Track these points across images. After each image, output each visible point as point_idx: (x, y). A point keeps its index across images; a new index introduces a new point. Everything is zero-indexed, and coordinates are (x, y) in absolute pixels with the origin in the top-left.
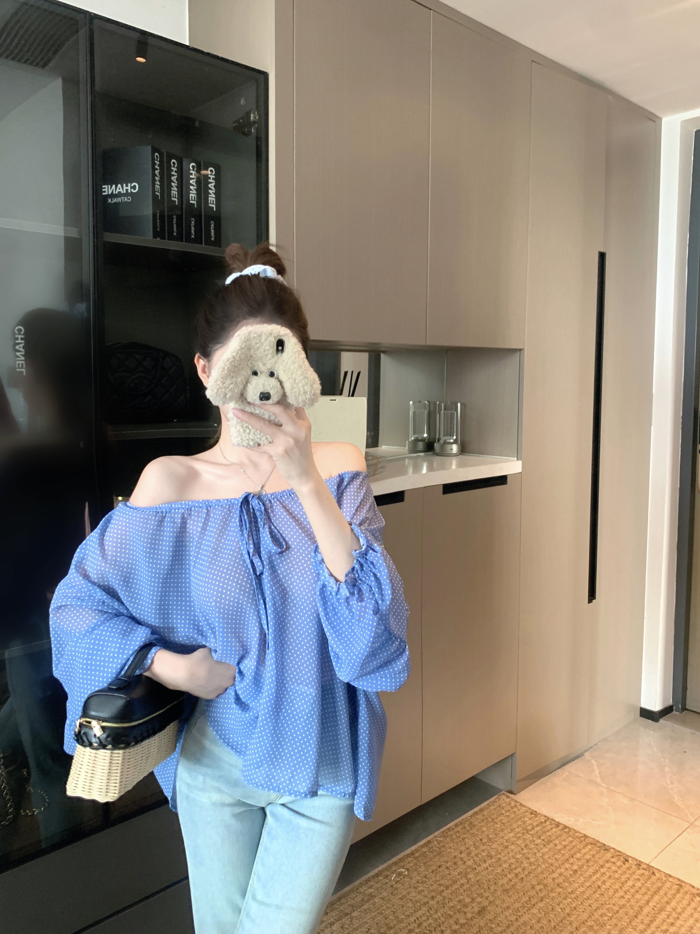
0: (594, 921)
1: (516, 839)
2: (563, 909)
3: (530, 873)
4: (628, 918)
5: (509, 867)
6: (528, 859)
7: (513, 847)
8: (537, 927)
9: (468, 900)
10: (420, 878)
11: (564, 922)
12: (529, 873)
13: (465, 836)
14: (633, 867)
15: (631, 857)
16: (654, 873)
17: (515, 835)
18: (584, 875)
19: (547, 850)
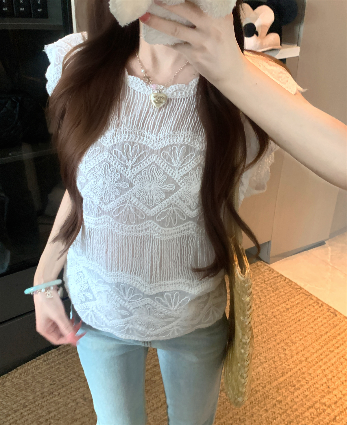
0: (290, 340)
1: (255, 286)
2: (273, 331)
3: (259, 307)
4: (311, 341)
6: (260, 299)
11: (272, 339)
14: (325, 310)
15: (326, 304)
16: (336, 315)
17: (256, 283)
18: (292, 312)
19: (274, 294)
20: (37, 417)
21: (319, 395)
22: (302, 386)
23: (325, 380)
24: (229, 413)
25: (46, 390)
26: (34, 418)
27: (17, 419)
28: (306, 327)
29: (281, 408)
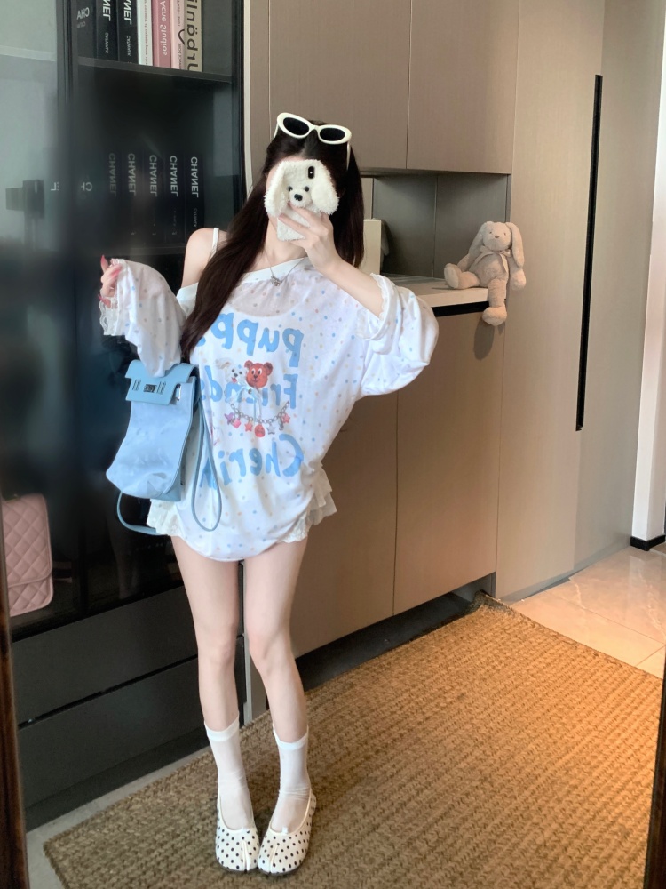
0: (564, 705)
2: (536, 695)
4: (596, 703)
5: (487, 661)
8: (512, 709)
9: (448, 688)
11: (537, 705)
12: (505, 665)
14: (603, 661)
15: (601, 652)
19: (523, 646)
20: (202, 847)
21: (629, 773)
22: (601, 762)
23: (630, 752)
24: (503, 809)
25: (205, 808)
26: (197, 849)
27: (167, 854)
28: (582, 685)
29: (579, 795)
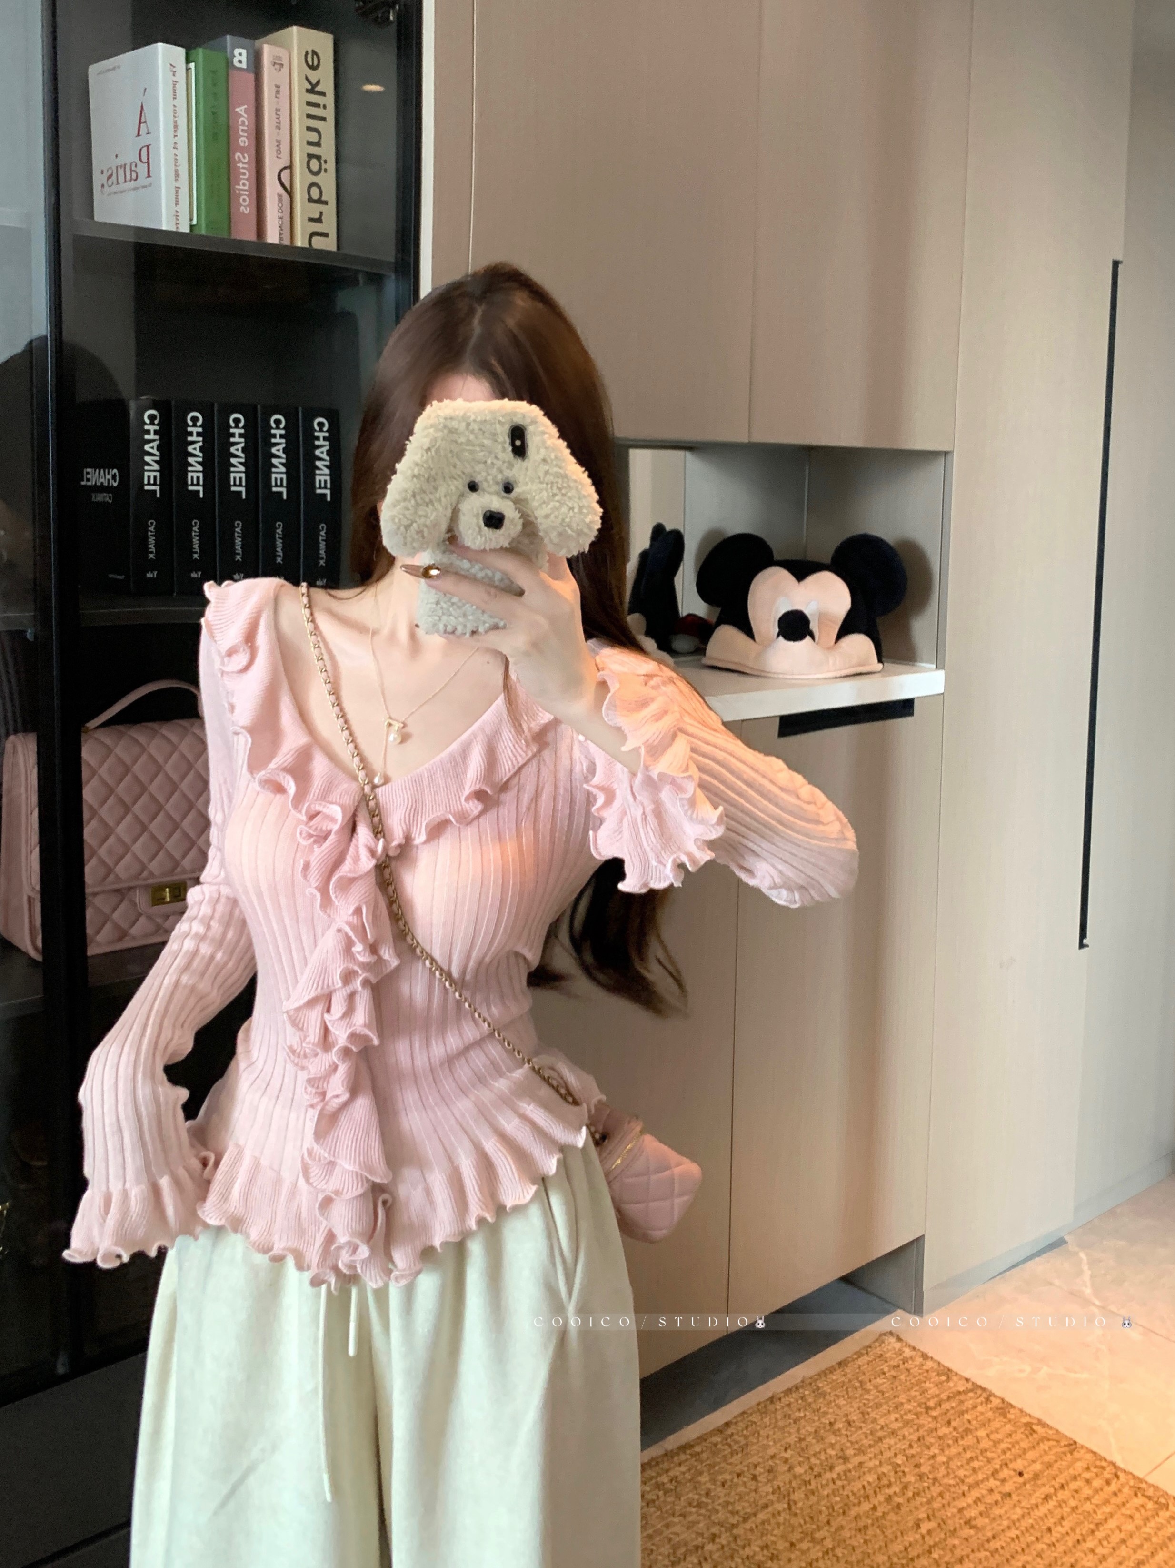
1: (901, 1425)
3: (916, 1494)
5: (877, 1482)
6: (917, 1466)
7: (892, 1442)
9: (781, 1545)
10: (696, 1497)
12: (914, 1493)
13: (802, 1414)
14: (1126, 1490)
15: (1125, 1471)
16: (1164, 1505)
17: (902, 1416)
18: (1023, 1504)
19: (961, 1450)
28: (1074, 1550)
